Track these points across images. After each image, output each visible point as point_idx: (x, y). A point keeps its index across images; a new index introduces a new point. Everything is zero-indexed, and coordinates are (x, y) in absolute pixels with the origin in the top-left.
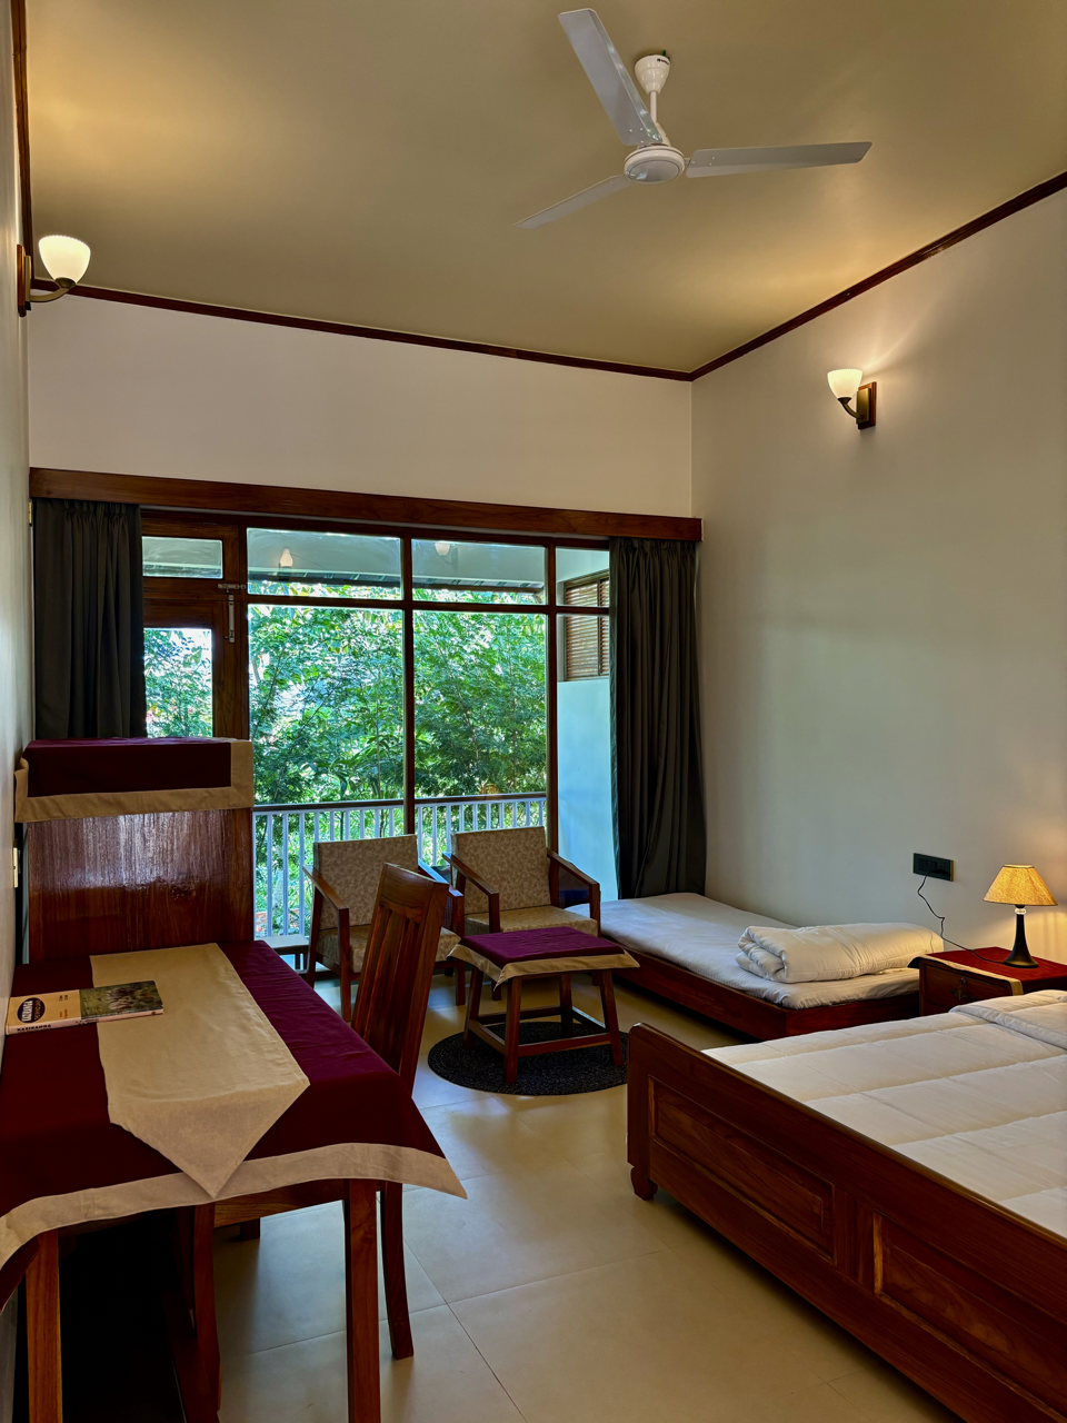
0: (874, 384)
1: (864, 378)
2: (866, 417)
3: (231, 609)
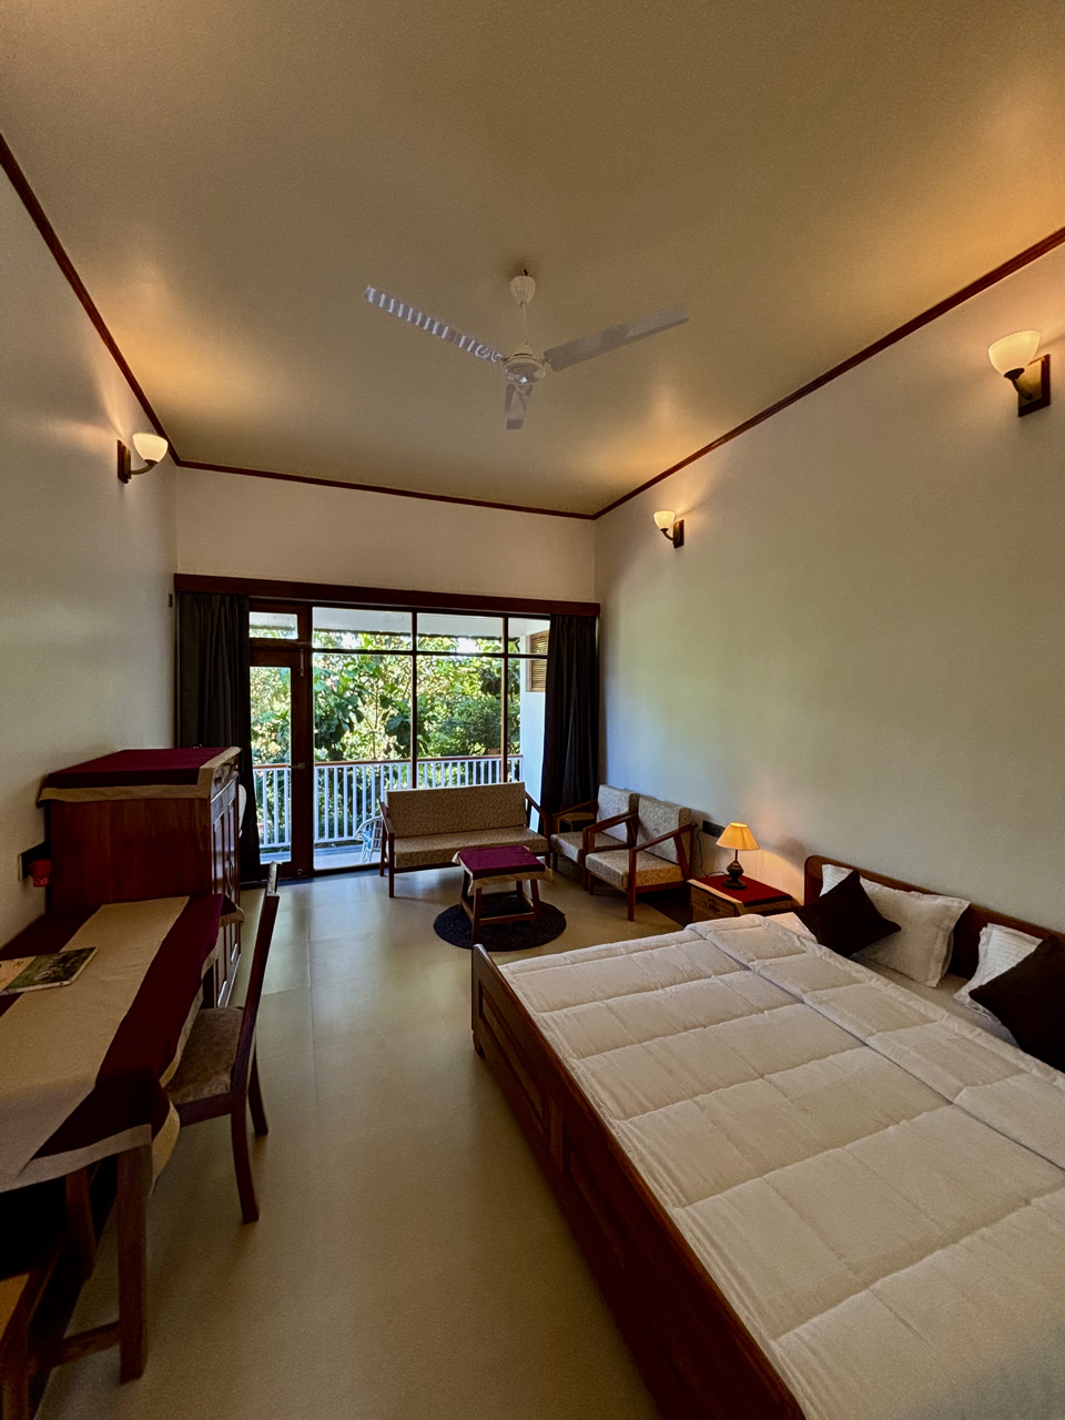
0: (682, 521)
1: (676, 518)
2: (678, 540)
3: (302, 656)
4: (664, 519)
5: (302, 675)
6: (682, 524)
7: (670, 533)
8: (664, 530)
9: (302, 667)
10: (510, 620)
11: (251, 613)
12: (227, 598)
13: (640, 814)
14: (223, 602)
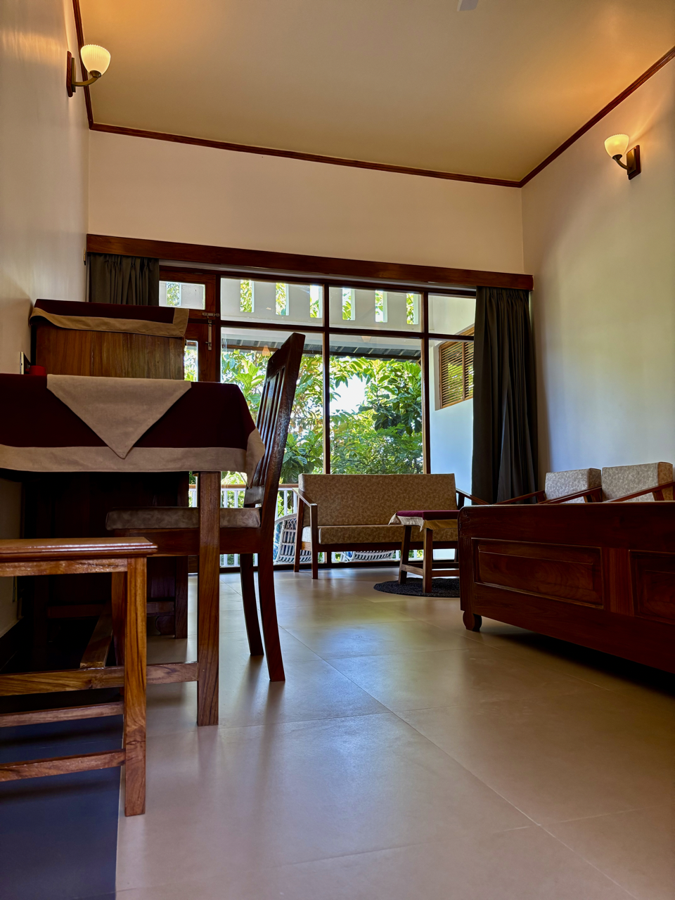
0: (638, 147)
1: (631, 142)
2: (634, 168)
3: (210, 328)
4: (617, 143)
5: (210, 349)
6: (637, 150)
7: (624, 160)
8: (617, 157)
9: (210, 340)
10: (431, 297)
11: (160, 282)
12: (138, 262)
13: (604, 487)
14: (133, 266)
